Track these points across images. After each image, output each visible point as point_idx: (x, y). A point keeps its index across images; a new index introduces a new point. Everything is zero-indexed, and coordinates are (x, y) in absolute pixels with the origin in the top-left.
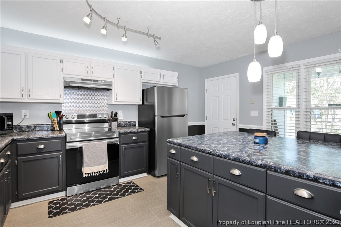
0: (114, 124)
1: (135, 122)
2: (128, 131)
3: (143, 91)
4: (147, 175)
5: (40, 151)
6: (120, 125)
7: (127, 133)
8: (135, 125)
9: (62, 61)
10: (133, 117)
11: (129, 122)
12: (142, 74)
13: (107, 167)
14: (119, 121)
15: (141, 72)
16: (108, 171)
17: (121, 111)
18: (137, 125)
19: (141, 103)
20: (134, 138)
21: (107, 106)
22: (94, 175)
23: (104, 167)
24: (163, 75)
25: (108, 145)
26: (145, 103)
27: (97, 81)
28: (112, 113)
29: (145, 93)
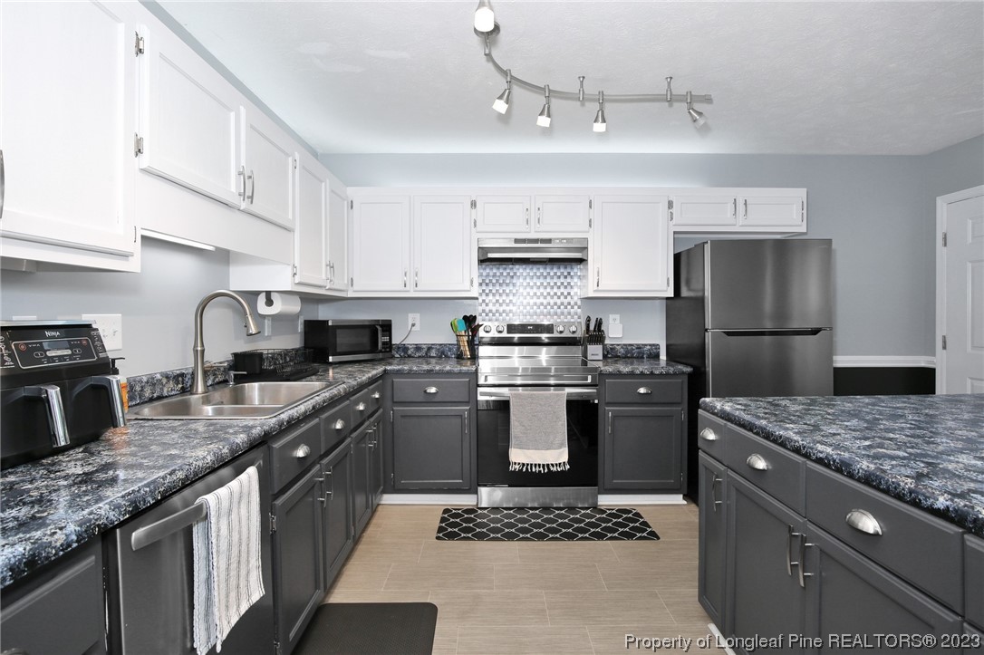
0: (595, 351)
1: (657, 346)
2: (625, 369)
3: (677, 257)
4: (685, 502)
5: (430, 400)
6: (610, 354)
7: (619, 375)
8: (657, 356)
9: (474, 204)
10: (652, 332)
11: (639, 347)
12: (674, 210)
13: (565, 458)
14: (607, 342)
15: (670, 205)
16: (568, 467)
17: (617, 316)
18: (663, 357)
19: (671, 294)
20: (642, 390)
21: (579, 303)
22: (534, 470)
23: (558, 456)
24: (746, 204)
25: (567, 401)
26: (685, 293)
27: (549, 241)
28: (589, 320)
29: (681, 263)
